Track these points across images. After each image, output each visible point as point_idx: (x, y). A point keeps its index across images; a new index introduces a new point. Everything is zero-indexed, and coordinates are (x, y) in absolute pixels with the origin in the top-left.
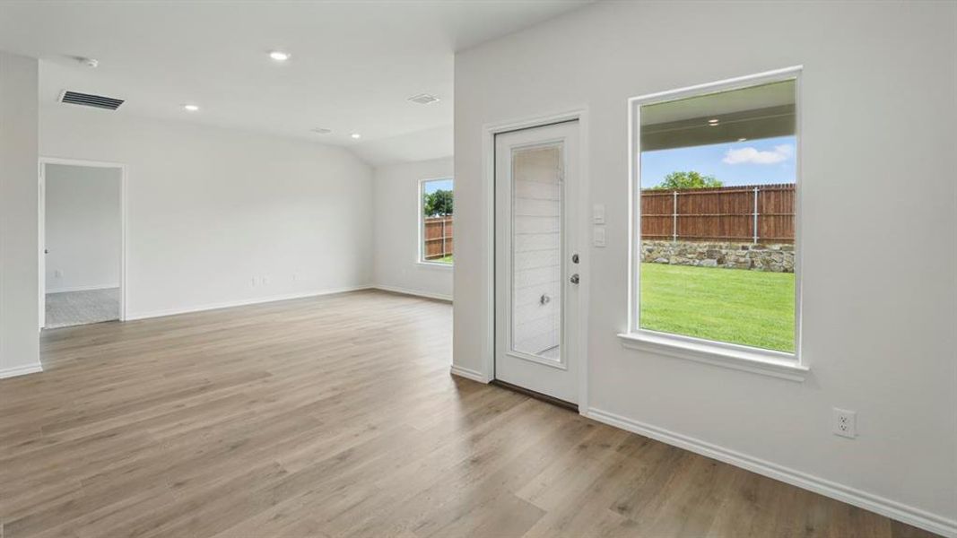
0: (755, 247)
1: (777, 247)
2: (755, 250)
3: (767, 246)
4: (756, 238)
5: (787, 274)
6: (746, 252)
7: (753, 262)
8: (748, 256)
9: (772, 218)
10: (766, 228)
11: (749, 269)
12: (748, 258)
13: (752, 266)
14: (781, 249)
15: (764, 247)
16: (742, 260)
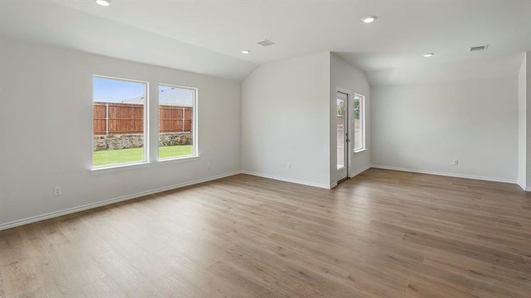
0: (107, 137)
1: (119, 136)
2: (108, 139)
3: (114, 135)
4: (107, 132)
5: (125, 150)
6: (104, 140)
7: (108, 145)
8: (104, 142)
9: (115, 121)
10: (112, 126)
11: (106, 150)
12: (104, 144)
13: (108, 147)
14: (121, 137)
15: (112, 137)
16: (101, 145)
